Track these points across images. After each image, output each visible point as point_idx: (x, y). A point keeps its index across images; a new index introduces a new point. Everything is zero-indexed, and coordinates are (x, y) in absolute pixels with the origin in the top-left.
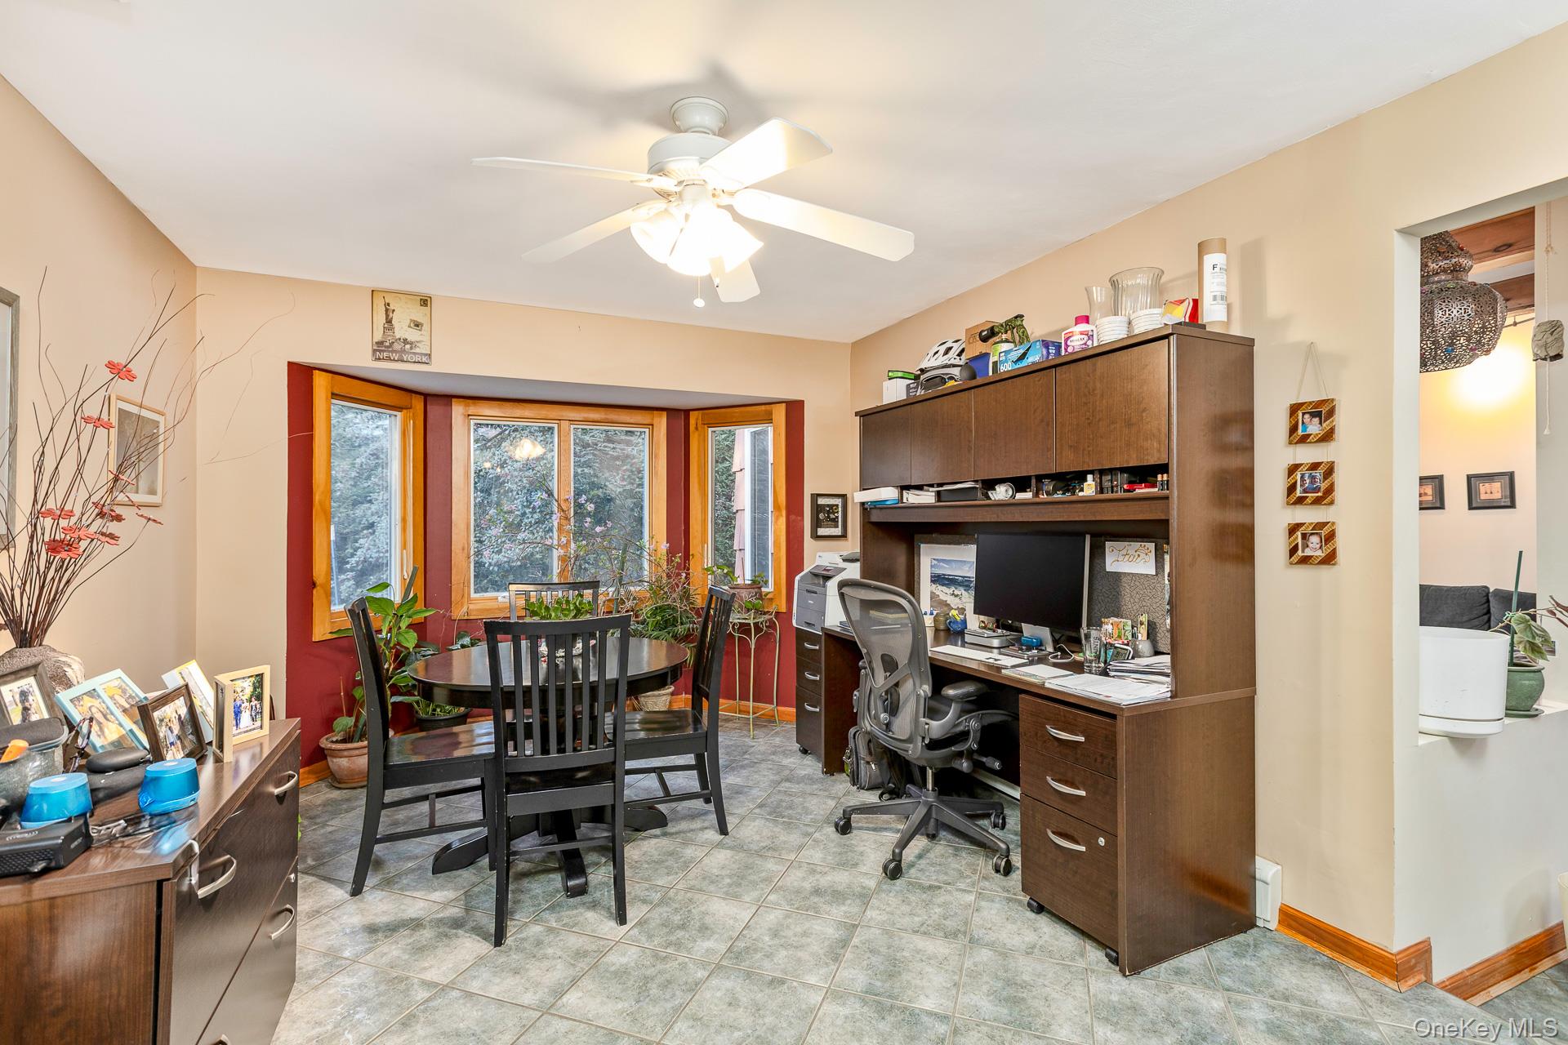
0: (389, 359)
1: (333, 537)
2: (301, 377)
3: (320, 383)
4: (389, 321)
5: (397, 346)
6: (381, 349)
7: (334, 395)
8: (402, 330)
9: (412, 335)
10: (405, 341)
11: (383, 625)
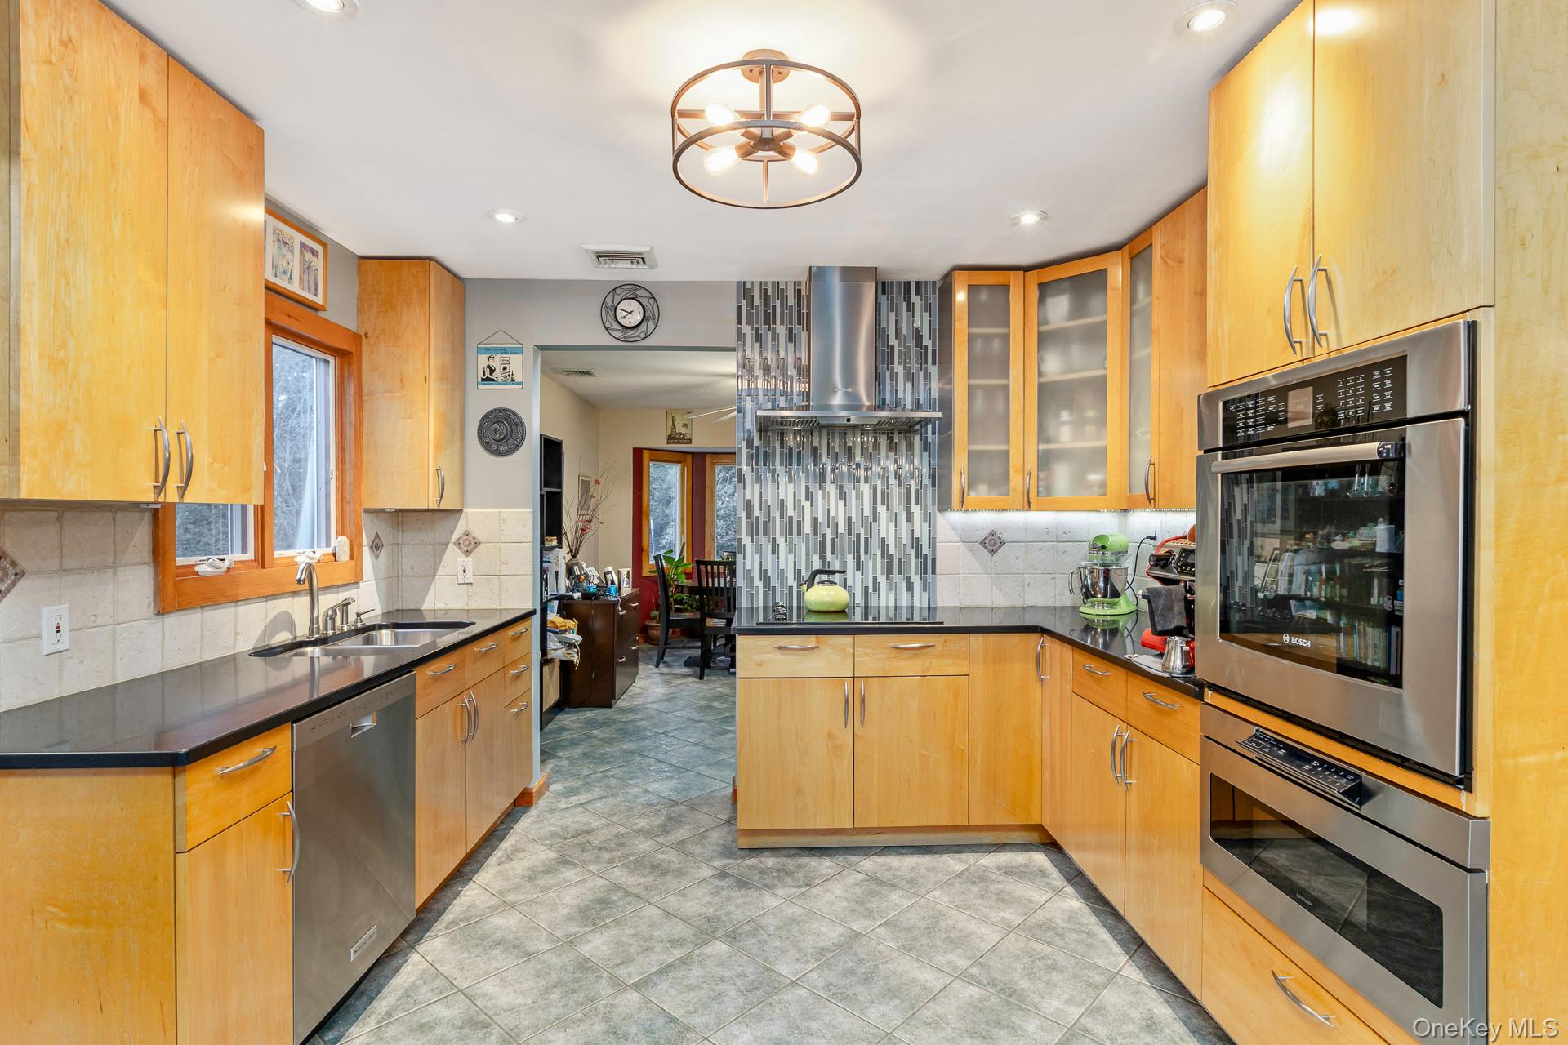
0: (673, 443)
1: (652, 527)
2: (638, 453)
3: (646, 455)
4: (674, 425)
5: (677, 437)
6: (671, 438)
7: (651, 460)
8: (680, 429)
9: (683, 430)
10: (681, 434)
11: (671, 572)
